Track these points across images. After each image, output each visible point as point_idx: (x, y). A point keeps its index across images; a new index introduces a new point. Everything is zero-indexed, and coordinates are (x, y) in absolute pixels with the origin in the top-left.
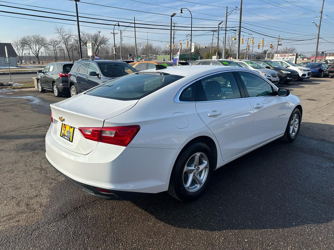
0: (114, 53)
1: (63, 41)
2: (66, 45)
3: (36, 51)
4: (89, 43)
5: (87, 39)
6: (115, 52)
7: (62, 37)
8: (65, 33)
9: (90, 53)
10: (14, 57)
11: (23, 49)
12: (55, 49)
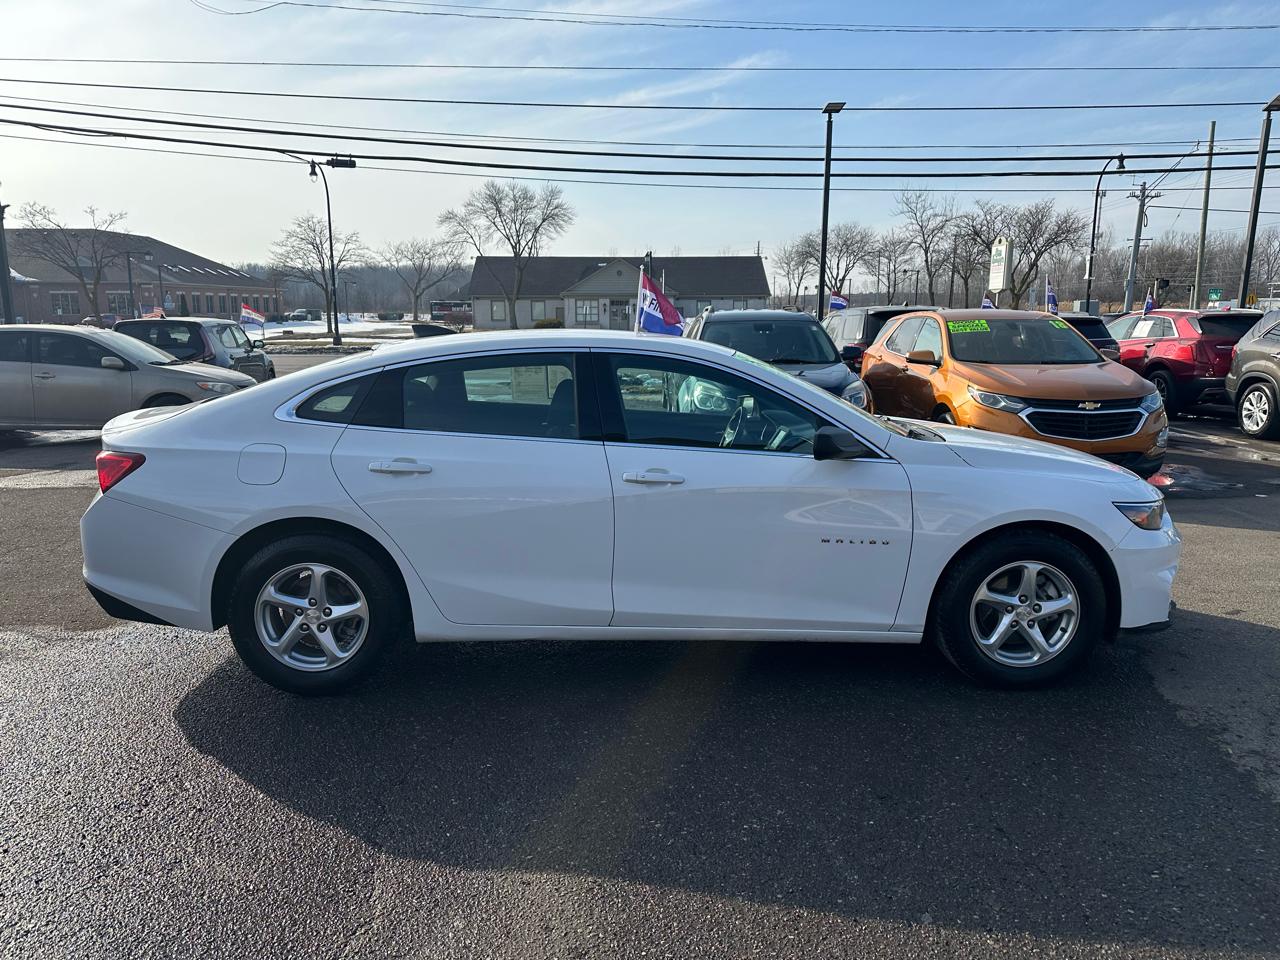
0: (1086, 277)
1: (919, 240)
2: (926, 255)
3: (836, 280)
4: (1000, 241)
5: (998, 225)
6: (1090, 275)
7: (918, 228)
8: (929, 212)
9: (997, 281)
10: (760, 298)
11: (803, 274)
12: (892, 267)
